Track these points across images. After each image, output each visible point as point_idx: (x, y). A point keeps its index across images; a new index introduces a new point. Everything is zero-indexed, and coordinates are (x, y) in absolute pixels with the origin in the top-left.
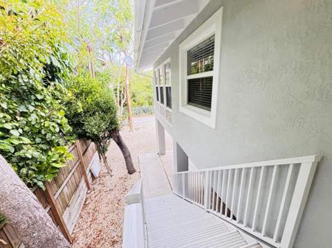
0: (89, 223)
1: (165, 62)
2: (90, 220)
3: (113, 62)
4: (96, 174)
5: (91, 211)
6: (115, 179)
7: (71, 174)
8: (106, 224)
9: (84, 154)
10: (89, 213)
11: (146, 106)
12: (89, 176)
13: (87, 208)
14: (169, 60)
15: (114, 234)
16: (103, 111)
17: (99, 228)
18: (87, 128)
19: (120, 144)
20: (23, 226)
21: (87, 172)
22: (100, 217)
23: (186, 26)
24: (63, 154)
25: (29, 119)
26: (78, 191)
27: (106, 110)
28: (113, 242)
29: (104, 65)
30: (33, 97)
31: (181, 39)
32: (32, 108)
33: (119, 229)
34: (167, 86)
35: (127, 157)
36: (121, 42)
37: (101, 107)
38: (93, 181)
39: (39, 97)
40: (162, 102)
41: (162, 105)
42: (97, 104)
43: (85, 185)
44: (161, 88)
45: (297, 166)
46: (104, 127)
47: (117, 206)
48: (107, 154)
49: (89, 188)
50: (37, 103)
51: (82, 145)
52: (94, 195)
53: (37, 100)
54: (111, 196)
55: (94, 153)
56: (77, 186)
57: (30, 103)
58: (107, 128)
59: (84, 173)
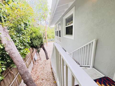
0: (34, 74)
1: (59, 23)
2: (35, 73)
3: (41, 24)
4: (36, 60)
5: (35, 71)
6: (42, 61)
7: (29, 58)
8: (40, 74)
9: (32, 52)
10: (34, 71)
11: (52, 39)
12: (34, 60)
13: (34, 70)
14: (60, 22)
15: (43, 77)
16: (39, 38)
17: (38, 75)
18: (34, 44)
19: (44, 49)
20: (19, 67)
21: (33, 58)
22: (38, 72)
23: (65, 12)
24: (27, 51)
25: (20, 38)
26: (31, 64)
27: (40, 38)
28: (42, 79)
29: (38, 25)
30: (21, 32)
31: (64, 16)
32: (21, 35)
33: (44, 76)
34: (59, 30)
35: (46, 54)
36: (44, 18)
37: (38, 37)
38: (35, 62)
39: (23, 32)
40: (58, 36)
41: (58, 37)
42: (37, 36)
43: (33, 63)
44: (57, 31)
45: (92, 42)
46: (39, 44)
47: (43, 69)
48: (40, 53)
49: (34, 64)
50: (22, 34)
51: (32, 50)
52: (36, 66)
53: (22, 33)
54: (41, 66)
55: (35, 53)
56: (30, 62)
57: (20, 34)
58: (40, 44)
59: (32, 59)
